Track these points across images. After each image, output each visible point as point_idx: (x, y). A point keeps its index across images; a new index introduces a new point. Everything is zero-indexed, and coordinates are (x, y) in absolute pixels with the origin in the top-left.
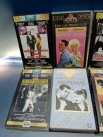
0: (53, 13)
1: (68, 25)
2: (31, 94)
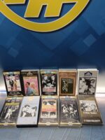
0: (22, 71)
1: (29, 76)
2: (10, 110)
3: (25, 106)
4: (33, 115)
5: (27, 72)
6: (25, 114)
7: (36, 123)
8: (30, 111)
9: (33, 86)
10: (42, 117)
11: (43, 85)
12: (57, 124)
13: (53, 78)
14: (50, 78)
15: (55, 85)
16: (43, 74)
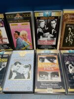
0: (6, 13)
1: (17, 21)
3: (15, 64)
4: (26, 76)
5: (15, 15)
6: (14, 75)
7: (31, 90)
8: (22, 70)
9: (24, 37)
10: (39, 79)
11: (38, 35)
12: (63, 90)
13: (54, 24)
14: (49, 25)
15: (56, 35)
16: (39, 18)
